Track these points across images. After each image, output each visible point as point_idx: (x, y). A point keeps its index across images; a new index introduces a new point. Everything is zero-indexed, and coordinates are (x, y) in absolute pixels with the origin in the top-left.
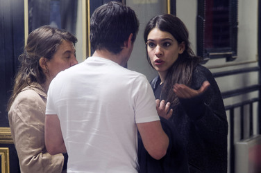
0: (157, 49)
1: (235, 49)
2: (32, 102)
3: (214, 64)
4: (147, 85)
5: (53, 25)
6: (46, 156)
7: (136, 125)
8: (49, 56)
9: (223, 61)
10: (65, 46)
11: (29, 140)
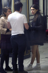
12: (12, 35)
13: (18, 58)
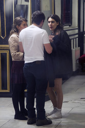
0: (50, 24)
1: (71, 23)
3: (66, 27)
5: (21, 16)
6: (18, 53)
9: (68, 27)
10: (24, 22)
11: (14, 48)
12: (25, 62)
13: (35, 99)
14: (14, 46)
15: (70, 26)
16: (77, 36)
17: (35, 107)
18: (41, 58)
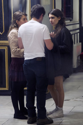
1: (72, 18)
2: (15, 33)
3: (67, 22)
4: (47, 28)
6: (19, 49)
7: (44, 40)
8: (19, 20)
11: (14, 44)
14: (14, 42)
15: (71, 20)
16: (78, 31)
17: (35, 105)
18: (41, 54)
